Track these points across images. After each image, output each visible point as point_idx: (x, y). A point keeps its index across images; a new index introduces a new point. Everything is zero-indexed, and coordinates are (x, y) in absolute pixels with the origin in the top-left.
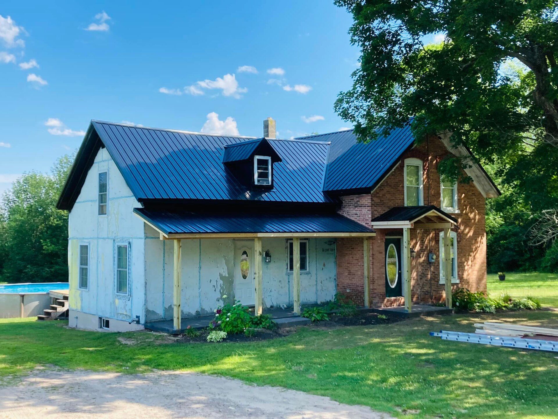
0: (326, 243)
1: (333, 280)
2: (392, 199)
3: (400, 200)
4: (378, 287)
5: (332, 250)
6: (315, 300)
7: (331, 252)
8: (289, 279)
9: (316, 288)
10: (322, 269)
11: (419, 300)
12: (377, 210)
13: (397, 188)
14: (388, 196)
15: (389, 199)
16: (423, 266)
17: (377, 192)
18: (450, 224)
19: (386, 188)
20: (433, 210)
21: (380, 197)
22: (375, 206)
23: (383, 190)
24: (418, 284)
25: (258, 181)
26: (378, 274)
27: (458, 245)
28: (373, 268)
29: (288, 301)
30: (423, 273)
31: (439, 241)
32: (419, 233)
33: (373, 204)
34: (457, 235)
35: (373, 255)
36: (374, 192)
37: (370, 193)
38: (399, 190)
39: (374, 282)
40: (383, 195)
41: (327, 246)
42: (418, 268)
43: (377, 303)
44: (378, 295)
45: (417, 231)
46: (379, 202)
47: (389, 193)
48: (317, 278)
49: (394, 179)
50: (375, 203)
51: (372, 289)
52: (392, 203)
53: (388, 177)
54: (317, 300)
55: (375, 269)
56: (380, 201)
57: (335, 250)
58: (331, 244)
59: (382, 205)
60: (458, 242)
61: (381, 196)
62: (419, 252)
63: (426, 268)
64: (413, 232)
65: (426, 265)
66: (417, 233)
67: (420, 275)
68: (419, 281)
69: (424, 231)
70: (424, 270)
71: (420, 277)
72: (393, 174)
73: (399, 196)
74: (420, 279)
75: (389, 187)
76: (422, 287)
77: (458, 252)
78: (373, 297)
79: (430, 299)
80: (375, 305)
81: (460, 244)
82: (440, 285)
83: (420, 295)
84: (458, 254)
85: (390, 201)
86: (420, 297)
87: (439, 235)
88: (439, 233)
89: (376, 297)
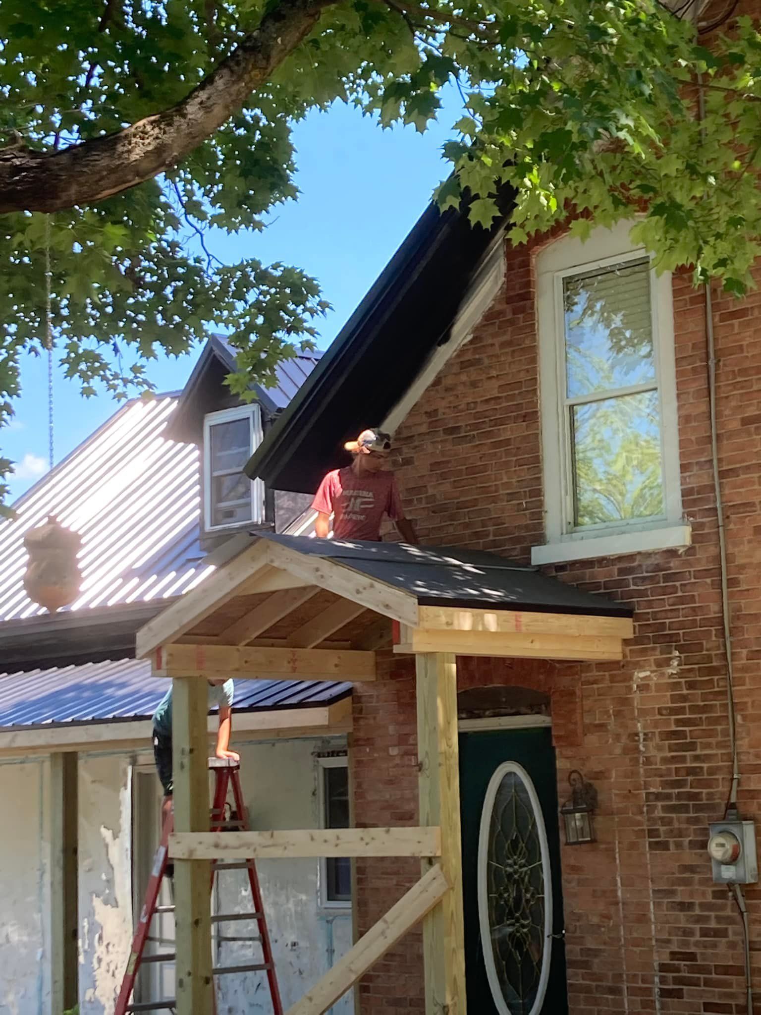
3: (510, 497)
8: (330, 937)
15: (443, 508)
16: (685, 906)
19: (429, 448)
23: (408, 462)
30: (692, 957)
32: (643, 688)
38: (507, 442)
40: (410, 491)
42: (644, 919)
45: (630, 678)
47: (444, 476)
49: (474, 384)
52: (467, 526)
53: (437, 382)
62: (651, 809)
63: (713, 925)
64: (606, 683)
65: (709, 899)
66: (630, 688)
67: (663, 968)
68: (658, 1005)
69: (681, 674)
70: (697, 937)
71: (663, 980)
72: (468, 356)
73: (505, 480)
74: (664, 993)
75: (442, 436)
85: (453, 518)
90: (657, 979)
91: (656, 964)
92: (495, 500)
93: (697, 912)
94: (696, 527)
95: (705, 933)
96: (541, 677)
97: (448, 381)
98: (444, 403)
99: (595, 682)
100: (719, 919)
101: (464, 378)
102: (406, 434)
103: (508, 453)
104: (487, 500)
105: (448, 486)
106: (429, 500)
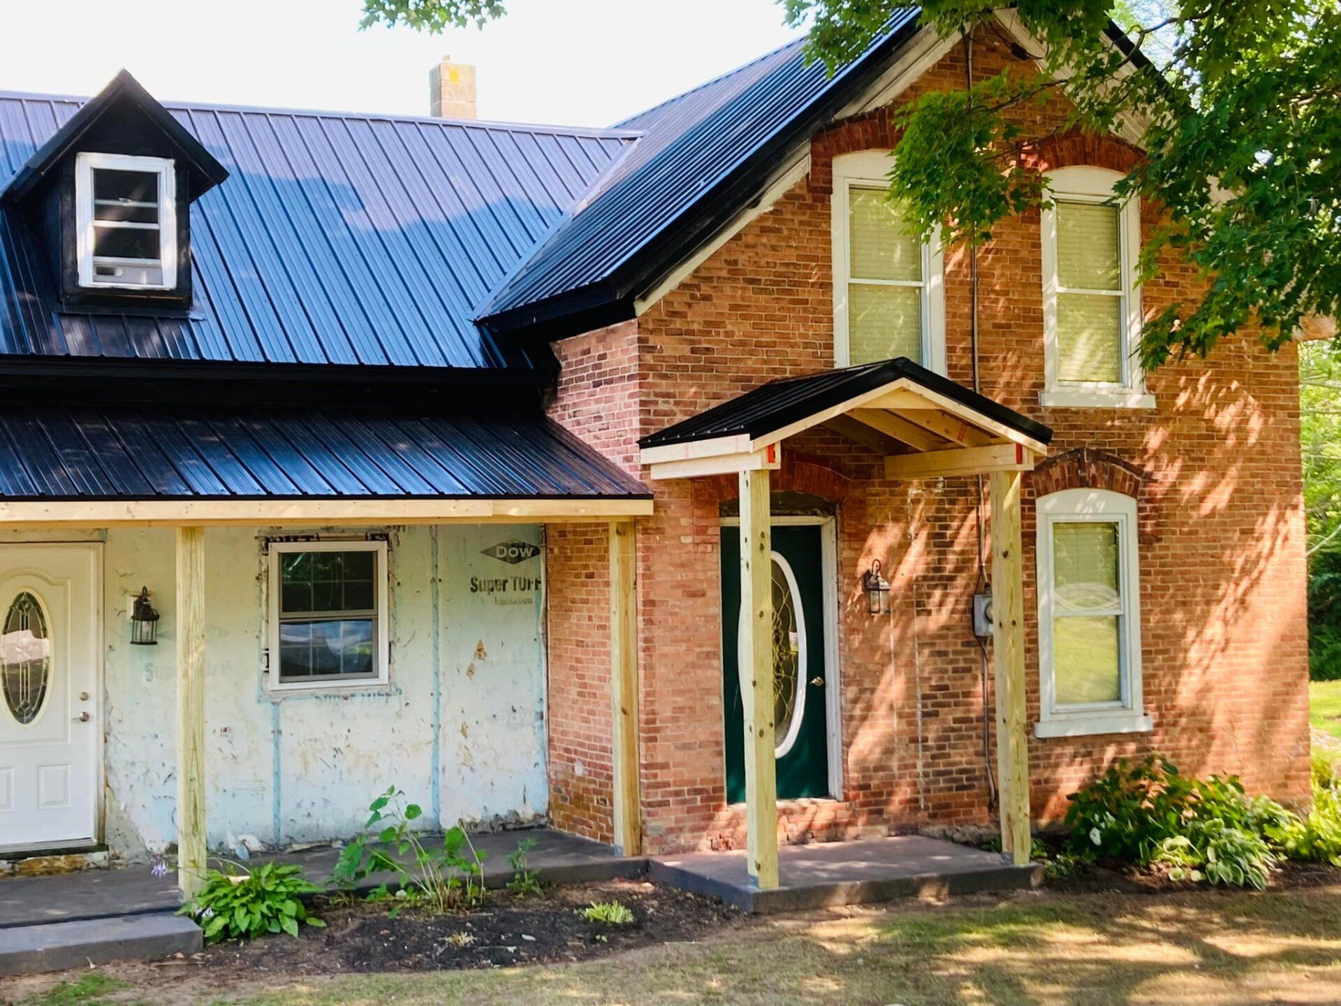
0: (489, 552)
1: (530, 718)
2: (759, 344)
3: (806, 345)
4: (679, 756)
5: (526, 585)
7: (519, 594)
8: (276, 719)
9: (436, 756)
10: (471, 671)
11: (922, 815)
12: (668, 395)
13: (789, 292)
14: (740, 329)
15: (742, 343)
16: (941, 654)
17: (677, 308)
19: (728, 291)
20: (904, 382)
21: (692, 332)
22: (665, 377)
23: (707, 298)
24: (914, 740)
25: (102, 271)
26: (681, 693)
27: (1142, 558)
28: (649, 667)
29: (268, 820)
30: (946, 688)
31: (1033, 536)
32: (916, 501)
33: (651, 368)
34: (1140, 510)
35: (649, 603)
36: (655, 307)
37: (634, 316)
38: (806, 302)
39: (657, 730)
40: (708, 323)
41: (495, 569)
42: (910, 664)
43: (670, 831)
44: (677, 794)
45: (905, 493)
46: (684, 358)
47: (744, 317)
48: (437, 714)
49: (774, 248)
50: (663, 359)
51: (646, 767)
52: (765, 362)
53: (738, 237)
54: (437, 811)
55: (660, 670)
56: (693, 351)
57: (538, 582)
58: (519, 559)
59: (702, 369)
60: (1146, 541)
61: (695, 327)
62: (919, 587)
63: (962, 664)
64: (887, 496)
65: (959, 648)
66: (906, 501)
67: (925, 697)
68: (920, 723)
69: (945, 493)
70: (950, 674)
71: (924, 706)
72: (769, 224)
73: (802, 331)
74: (925, 715)
75: (741, 284)
76: (935, 752)
77: (1143, 588)
78: (650, 805)
79: (986, 809)
80: (660, 841)
81: (1158, 552)
82: (1044, 740)
83: (927, 791)
84: (1143, 596)
85: (751, 353)
86: (926, 799)
87: (1034, 509)
88: (1033, 502)
89: (666, 804)
90: (919, 705)
91: (919, 696)
92: (793, 346)
93: (951, 656)
95: (955, 671)
96: (837, 488)
97: (750, 239)
98: (745, 257)
99: (877, 495)
100: (966, 661)
101: (764, 240)
102: (703, 274)
103: (805, 311)
104: (785, 344)
105: (747, 326)
106: (728, 334)
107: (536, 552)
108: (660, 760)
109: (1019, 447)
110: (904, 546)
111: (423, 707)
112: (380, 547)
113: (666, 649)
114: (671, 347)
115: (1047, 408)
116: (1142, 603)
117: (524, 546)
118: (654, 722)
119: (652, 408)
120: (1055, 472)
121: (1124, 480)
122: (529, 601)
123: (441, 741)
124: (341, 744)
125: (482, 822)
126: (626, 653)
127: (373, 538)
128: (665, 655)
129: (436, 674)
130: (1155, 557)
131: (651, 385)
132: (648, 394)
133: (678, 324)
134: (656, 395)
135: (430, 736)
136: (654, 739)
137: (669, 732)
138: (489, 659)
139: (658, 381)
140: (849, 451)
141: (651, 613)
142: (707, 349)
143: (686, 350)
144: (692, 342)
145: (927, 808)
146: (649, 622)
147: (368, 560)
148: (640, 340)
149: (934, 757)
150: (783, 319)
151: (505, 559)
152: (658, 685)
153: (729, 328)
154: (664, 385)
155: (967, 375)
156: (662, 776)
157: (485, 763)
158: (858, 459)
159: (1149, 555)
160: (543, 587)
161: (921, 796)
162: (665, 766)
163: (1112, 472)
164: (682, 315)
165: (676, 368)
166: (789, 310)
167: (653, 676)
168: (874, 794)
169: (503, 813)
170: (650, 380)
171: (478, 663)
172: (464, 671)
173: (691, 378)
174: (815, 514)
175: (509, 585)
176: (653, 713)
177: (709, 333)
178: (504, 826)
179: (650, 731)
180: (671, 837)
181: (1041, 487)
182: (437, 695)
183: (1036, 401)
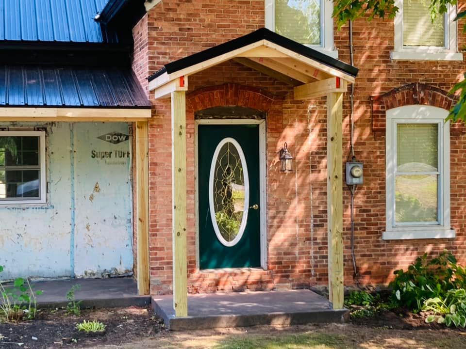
0: (102, 138)
1: (124, 222)
3: (248, 27)
5: (122, 155)
6: (70, 269)
7: (118, 159)
9: (72, 240)
10: (92, 198)
11: (312, 279)
12: (165, 54)
14: (209, 18)
15: (210, 26)
17: (171, 6)
18: (335, 80)
20: (264, 42)
21: (180, 20)
22: (163, 44)
24: (309, 239)
27: (452, 143)
31: (384, 131)
32: (312, 112)
33: (155, 39)
35: (154, 164)
36: (157, 6)
37: (146, 9)
39: (157, 230)
40: (190, 15)
41: (105, 146)
42: (307, 199)
43: (164, 282)
45: (307, 107)
46: (175, 33)
47: (211, 11)
48: (73, 219)
50: (162, 34)
52: (223, 36)
54: (73, 267)
56: (180, 30)
57: (128, 153)
58: (118, 141)
59: (187, 40)
60: (455, 134)
61: (182, 17)
62: (314, 158)
64: (295, 109)
66: (306, 111)
67: (315, 216)
68: (312, 230)
71: (315, 221)
73: (246, 19)
74: (315, 226)
76: (321, 246)
77: (452, 160)
78: (152, 269)
79: (352, 277)
80: (158, 288)
81: (462, 141)
82: (388, 241)
83: (316, 266)
84: (451, 164)
85: (215, 31)
86: (315, 271)
87: (385, 116)
88: (384, 112)
89: (162, 268)
90: (312, 221)
91: (312, 216)
94: (340, 52)
96: (264, 104)
99: (289, 108)
103: (248, 8)
104: (235, 26)
105: (213, 16)
106: (201, 20)
107: (127, 138)
108: (159, 246)
109: (338, 79)
110: (305, 135)
111: (66, 215)
112: (42, 134)
113: (163, 189)
114: (166, 27)
115: (394, 61)
116: (451, 169)
117: (121, 135)
118: (155, 226)
119: (156, 61)
120: (398, 96)
121: (442, 100)
122: (124, 163)
123: (75, 232)
124: (21, 232)
125: (97, 273)
126: (143, 190)
127: (38, 130)
128: (163, 192)
129: (73, 199)
130: (460, 143)
131: (155, 48)
132: (153, 53)
133: (171, 15)
134: (159, 53)
135: (70, 229)
136: (155, 235)
137: (164, 232)
138: (101, 192)
139: (159, 46)
140: (273, 84)
141: (154, 170)
142: (189, 29)
143: (176, 29)
144: (179, 25)
145: (315, 275)
146: (154, 174)
147: (35, 141)
148: (149, 24)
149: (320, 248)
150: (235, 12)
151: (110, 142)
152: (158, 207)
153: (202, 17)
154: (163, 48)
155: (345, 42)
156: (160, 254)
157: (99, 244)
158: (278, 88)
159: (457, 142)
160: (131, 155)
161: (312, 269)
162: (161, 249)
163: (434, 96)
164: (174, 10)
165: (170, 39)
166: (238, 7)
167: (156, 202)
168: (284, 267)
169: (109, 269)
170: (155, 45)
171: (95, 194)
172: (88, 198)
173: (178, 44)
174: (254, 118)
175: (113, 155)
176: (155, 221)
177: (190, 20)
178: (109, 275)
179: (153, 230)
180: (164, 286)
181: (389, 104)
182: (73, 209)
183: (388, 57)
